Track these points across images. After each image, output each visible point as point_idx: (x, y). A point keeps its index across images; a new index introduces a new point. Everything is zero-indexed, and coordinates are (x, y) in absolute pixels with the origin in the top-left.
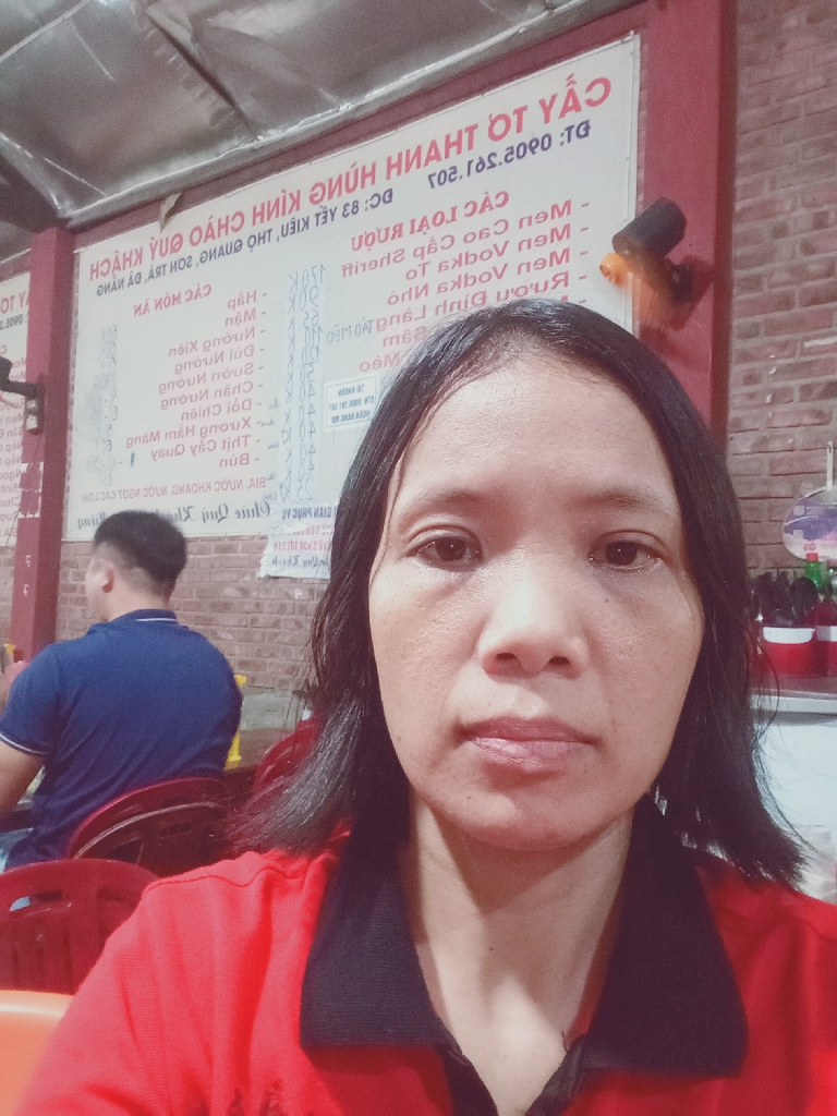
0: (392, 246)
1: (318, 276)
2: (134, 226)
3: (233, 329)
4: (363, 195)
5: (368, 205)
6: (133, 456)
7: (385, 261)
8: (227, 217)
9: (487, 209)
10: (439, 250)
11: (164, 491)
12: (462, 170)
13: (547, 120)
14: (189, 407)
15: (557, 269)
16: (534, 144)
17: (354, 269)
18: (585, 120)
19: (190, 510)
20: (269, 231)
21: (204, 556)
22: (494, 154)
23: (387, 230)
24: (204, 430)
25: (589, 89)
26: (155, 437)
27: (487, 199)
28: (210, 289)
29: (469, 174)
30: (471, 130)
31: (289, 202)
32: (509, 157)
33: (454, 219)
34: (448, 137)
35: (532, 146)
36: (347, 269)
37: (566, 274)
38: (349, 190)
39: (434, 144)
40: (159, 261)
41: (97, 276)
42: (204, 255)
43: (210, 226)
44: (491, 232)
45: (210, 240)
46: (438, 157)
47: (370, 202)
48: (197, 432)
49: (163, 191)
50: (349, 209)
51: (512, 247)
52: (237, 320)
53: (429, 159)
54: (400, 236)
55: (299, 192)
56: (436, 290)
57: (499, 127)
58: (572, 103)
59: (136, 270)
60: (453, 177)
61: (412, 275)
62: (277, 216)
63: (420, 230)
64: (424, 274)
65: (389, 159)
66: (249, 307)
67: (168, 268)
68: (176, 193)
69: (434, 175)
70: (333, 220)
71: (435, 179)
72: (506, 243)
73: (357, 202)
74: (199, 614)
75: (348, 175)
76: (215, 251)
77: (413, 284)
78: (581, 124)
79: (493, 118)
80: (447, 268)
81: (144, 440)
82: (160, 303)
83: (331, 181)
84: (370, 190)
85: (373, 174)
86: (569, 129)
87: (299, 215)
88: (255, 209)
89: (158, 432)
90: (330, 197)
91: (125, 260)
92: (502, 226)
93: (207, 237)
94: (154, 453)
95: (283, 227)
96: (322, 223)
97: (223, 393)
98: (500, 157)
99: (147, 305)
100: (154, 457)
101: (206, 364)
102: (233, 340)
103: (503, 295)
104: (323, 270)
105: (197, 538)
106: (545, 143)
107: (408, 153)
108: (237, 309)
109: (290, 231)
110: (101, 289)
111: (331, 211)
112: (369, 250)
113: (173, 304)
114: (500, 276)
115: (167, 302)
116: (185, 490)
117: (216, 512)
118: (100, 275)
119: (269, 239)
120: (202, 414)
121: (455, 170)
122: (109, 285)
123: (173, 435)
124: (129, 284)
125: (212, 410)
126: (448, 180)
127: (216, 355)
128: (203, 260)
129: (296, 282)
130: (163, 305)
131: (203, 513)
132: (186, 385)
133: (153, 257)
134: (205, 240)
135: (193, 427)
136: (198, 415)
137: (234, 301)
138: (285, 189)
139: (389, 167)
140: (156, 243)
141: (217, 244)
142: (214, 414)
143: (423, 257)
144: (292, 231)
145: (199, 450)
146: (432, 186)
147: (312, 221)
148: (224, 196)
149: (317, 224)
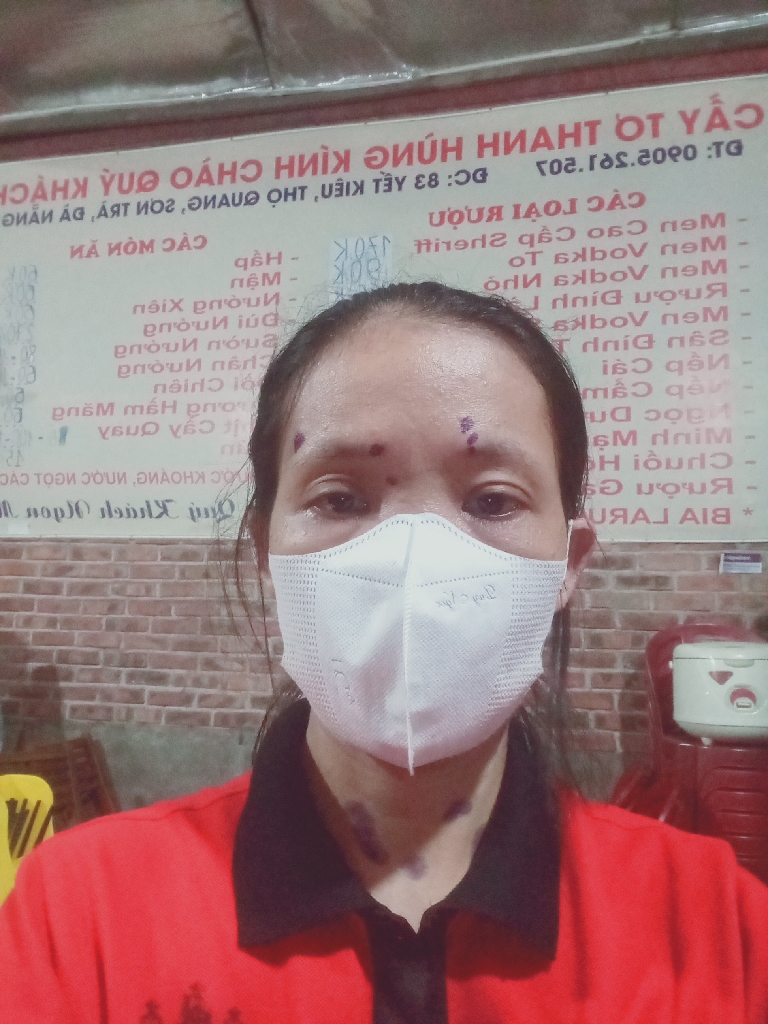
0: (488, 228)
1: (379, 250)
2: (71, 151)
3: (243, 293)
4: (445, 169)
5: (452, 180)
6: (64, 433)
7: (479, 244)
8: (234, 165)
9: (618, 207)
10: (554, 240)
11: (122, 478)
12: (582, 162)
13: (690, 130)
14: (167, 378)
15: (710, 278)
16: (674, 152)
17: (433, 247)
18: (737, 138)
19: (167, 504)
20: (303, 189)
21: (191, 563)
22: (625, 154)
24: (194, 408)
25: (739, 110)
26: (106, 409)
27: (617, 197)
28: (205, 241)
29: (592, 168)
30: (593, 125)
31: (333, 162)
32: (644, 160)
33: (573, 210)
34: (562, 128)
35: (674, 153)
36: (423, 245)
37: (724, 285)
38: (421, 159)
39: (542, 132)
40: (115, 197)
41: (4, 203)
42: (196, 202)
43: (206, 169)
44: (624, 230)
45: (205, 185)
46: (549, 145)
47: (454, 178)
48: (182, 409)
50: (425, 181)
51: (653, 251)
52: (251, 282)
53: (536, 146)
54: (499, 218)
55: (347, 153)
56: (553, 283)
57: (630, 129)
58: (717, 120)
59: (79, 202)
60: (570, 168)
61: (517, 262)
62: (315, 172)
63: (528, 215)
64: (534, 263)
65: (481, 138)
66: (272, 268)
67: (132, 209)
69: (544, 162)
70: (400, 188)
71: (546, 168)
72: (644, 246)
73: (436, 176)
74: (184, 637)
75: (421, 145)
76: (214, 198)
77: (520, 272)
78: (733, 142)
79: (621, 118)
80: (566, 260)
81: (87, 412)
82: (118, 247)
83: (396, 148)
84: (452, 165)
85: (458, 149)
86: (718, 145)
87: (347, 177)
88: (278, 160)
89: (111, 405)
90: (396, 163)
91: (55, 189)
92: (637, 227)
93: (200, 181)
94: (104, 431)
95: (323, 186)
96: (385, 191)
97: (226, 366)
98: (632, 156)
99: (94, 247)
100: (103, 435)
101: (198, 328)
102: (244, 305)
103: (643, 297)
104: (386, 242)
105: (180, 540)
106: (689, 153)
107: (507, 135)
108: (251, 270)
109: (334, 193)
110: (9, 218)
111: (397, 179)
112: (455, 228)
113: (141, 252)
114: (638, 277)
115: (130, 248)
116: (160, 479)
117: (213, 510)
118: (8, 201)
119: (302, 198)
120: (190, 388)
121: (572, 161)
122: (25, 216)
123: (138, 410)
124: (62, 218)
125: (207, 384)
126: (563, 171)
127: (215, 319)
128: (195, 206)
129: (345, 250)
130: (122, 251)
131: (191, 509)
132: (163, 350)
133: (107, 192)
134: (198, 184)
135: (175, 403)
136: (183, 389)
137: (246, 260)
138: (326, 144)
139: (482, 145)
140: (112, 177)
141: (218, 191)
142: (210, 389)
143: (532, 245)
144: (338, 193)
145: (185, 432)
146: (543, 173)
147: (369, 187)
148: (228, 139)
149: (377, 191)
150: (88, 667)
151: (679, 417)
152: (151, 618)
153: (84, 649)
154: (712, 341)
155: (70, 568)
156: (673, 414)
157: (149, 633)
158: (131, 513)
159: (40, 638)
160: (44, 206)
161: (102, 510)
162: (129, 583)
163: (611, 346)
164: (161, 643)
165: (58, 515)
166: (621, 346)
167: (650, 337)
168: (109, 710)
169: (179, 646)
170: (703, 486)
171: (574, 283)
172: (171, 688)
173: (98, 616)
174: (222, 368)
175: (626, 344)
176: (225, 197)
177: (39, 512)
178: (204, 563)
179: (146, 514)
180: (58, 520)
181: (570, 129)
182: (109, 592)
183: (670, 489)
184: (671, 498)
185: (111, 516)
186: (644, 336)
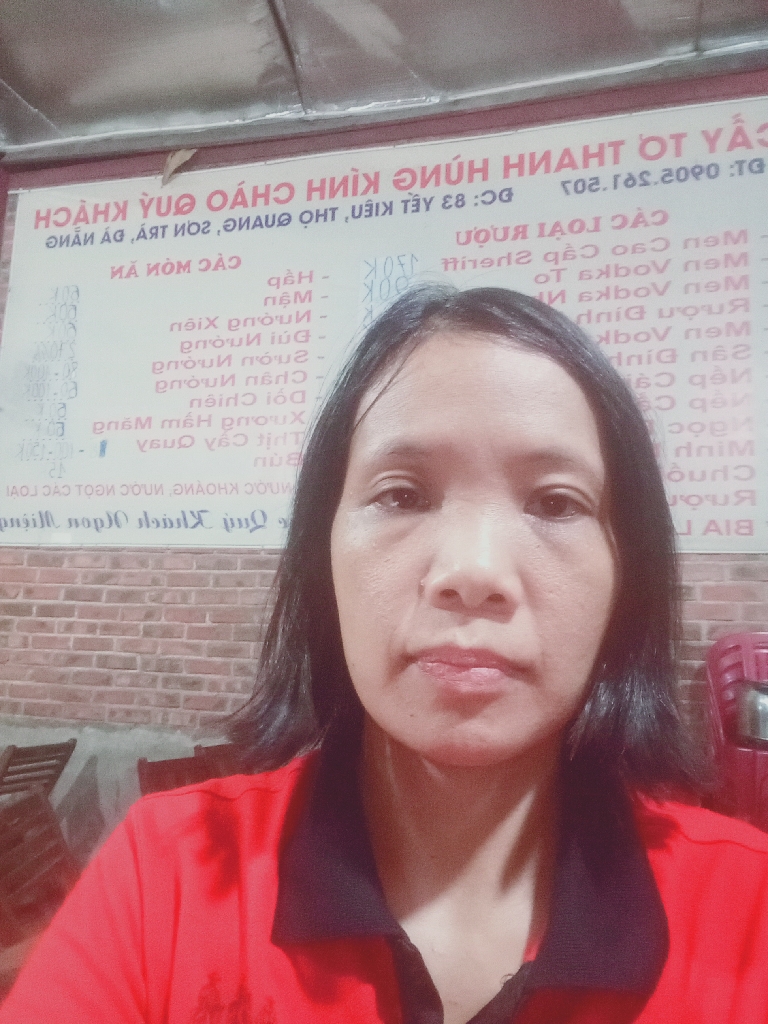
0: (515, 246)
1: (407, 267)
2: (112, 176)
3: (276, 310)
4: (471, 189)
5: (478, 201)
6: (103, 446)
7: (505, 262)
8: (268, 187)
9: (641, 226)
10: (578, 258)
11: (159, 490)
12: (606, 181)
13: (712, 149)
14: (202, 392)
15: (732, 294)
16: (697, 170)
17: (459, 265)
18: (759, 157)
19: (202, 514)
20: (334, 210)
21: (225, 572)
22: (648, 173)
23: (506, 230)
24: (228, 422)
25: (761, 130)
26: (144, 423)
27: (640, 215)
28: (239, 262)
29: (615, 187)
30: (616, 145)
31: (363, 184)
32: (667, 179)
33: (597, 229)
34: (586, 149)
35: (697, 172)
36: (450, 263)
37: (746, 301)
38: (449, 181)
39: (567, 152)
40: (154, 219)
41: (47, 226)
42: (231, 223)
43: (240, 192)
44: (648, 247)
45: (239, 208)
46: (573, 165)
47: (484, 198)
48: (217, 422)
49: (169, 143)
50: (452, 201)
51: (676, 267)
52: (283, 300)
53: (560, 166)
54: (524, 237)
55: (377, 175)
56: (577, 299)
58: (740, 139)
59: (118, 225)
60: (594, 187)
61: (542, 279)
62: (345, 194)
63: (552, 234)
64: (558, 280)
65: (507, 159)
66: (304, 287)
67: (170, 231)
68: (189, 148)
69: (569, 182)
70: (428, 209)
71: (570, 187)
72: (668, 262)
73: (463, 195)
74: (218, 643)
75: (448, 167)
76: (248, 220)
77: (545, 288)
78: (755, 160)
79: (644, 138)
80: (590, 277)
81: (126, 425)
82: (156, 267)
83: (424, 169)
84: (478, 185)
85: (484, 171)
86: (740, 163)
87: (375, 198)
88: (310, 183)
89: (149, 419)
90: (424, 184)
91: (97, 212)
92: (660, 244)
93: (235, 204)
94: (142, 443)
95: (354, 208)
96: (413, 211)
97: (259, 380)
98: (655, 176)
99: (133, 268)
100: (141, 447)
101: (232, 345)
102: (276, 323)
103: (666, 313)
104: (414, 261)
105: (215, 549)
106: (711, 171)
107: (532, 155)
108: (284, 288)
109: (364, 213)
110: (53, 240)
111: (425, 200)
112: (481, 247)
113: (178, 272)
114: (661, 293)
115: (168, 269)
116: (195, 491)
117: (246, 520)
118: (51, 224)
119: (333, 218)
120: (224, 402)
121: (596, 180)
122: (68, 238)
123: (174, 423)
124: (103, 240)
125: (241, 399)
126: (587, 191)
127: (248, 336)
128: (229, 228)
129: (374, 269)
130: (160, 271)
131: (225, 520)
132: (199, 366)
133: (145, 216)
134: (232, 207)
135: (210, 416)
136: (218, 402)
137: (278, 279)
138: (357, 168)
139: (507, 166)
140: (151, 200)
141: (252, 213)
142: (244, 404)
143: (556, 263)
144: (368, 213)
145: (220, 445)
146: (567, 192)
147: (398, 207)
148: (263, 163)
149: (405, 211)
150: (126, 671)
151: (702, 430)
152: (186, 626)
153: (123, 654)
154: (735, 355)
155: (109, 576)
156: (697, 428)
157: (184, 640)
158: (167, 523)
159: (81, 644)
160: (85, 229)
161: (140, 520)
162: (167, 591)
163: (634, 360)
164: (195, 649)
165: (98, 525)
166: (644, 360)
167: (673, 351)
168: (147, 713)
169: (214, 652)
170: (727, 498)
171: (599, 298)
172: (204, 693)
173: (135, 622)
174: (256, 383)
175: (649, 357)
176: (259, 218)
177: (80, 522)
178: (238, 571)
179: (182, 524)
180: (97, 529)
181: (594, 150)
182: (146, 599)
183: (694, 500)
184: (694, 509)
185: (148, 526)
186: (667, 350)
